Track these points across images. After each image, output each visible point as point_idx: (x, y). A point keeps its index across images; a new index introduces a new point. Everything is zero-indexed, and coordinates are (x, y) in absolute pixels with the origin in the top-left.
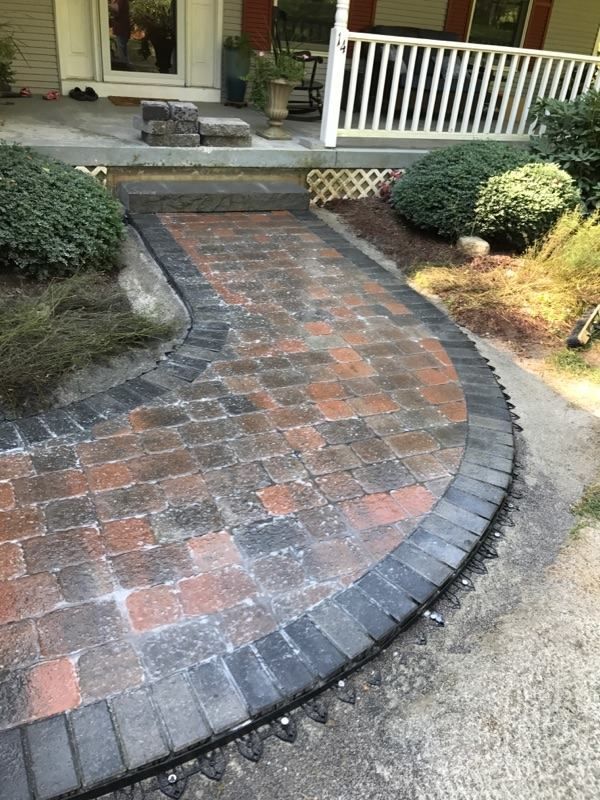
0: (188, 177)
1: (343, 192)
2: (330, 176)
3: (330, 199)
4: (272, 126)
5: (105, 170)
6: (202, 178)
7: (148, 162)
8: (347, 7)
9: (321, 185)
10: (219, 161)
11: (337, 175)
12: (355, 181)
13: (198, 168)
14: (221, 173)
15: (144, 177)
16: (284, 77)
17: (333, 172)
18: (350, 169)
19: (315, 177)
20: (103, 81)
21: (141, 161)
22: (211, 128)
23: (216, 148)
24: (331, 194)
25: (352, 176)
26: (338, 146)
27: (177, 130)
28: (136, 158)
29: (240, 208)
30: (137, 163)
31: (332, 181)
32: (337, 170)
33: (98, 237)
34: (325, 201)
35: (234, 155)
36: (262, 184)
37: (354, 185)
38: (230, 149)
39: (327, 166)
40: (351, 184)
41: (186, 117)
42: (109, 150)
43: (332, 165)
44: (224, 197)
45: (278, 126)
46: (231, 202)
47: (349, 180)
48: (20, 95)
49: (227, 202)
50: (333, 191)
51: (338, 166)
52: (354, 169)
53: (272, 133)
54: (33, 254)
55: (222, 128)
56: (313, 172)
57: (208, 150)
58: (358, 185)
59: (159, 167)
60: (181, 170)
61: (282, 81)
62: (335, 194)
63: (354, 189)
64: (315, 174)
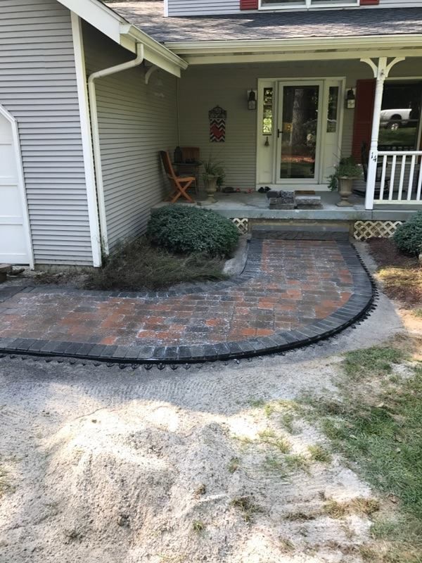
0: (288, 224)
1: (378, 233)
2: (369, 225)
3: (370, 237)
4: (342, 200)
5: (247, 220)
6: (294, 224)
7: (267, 217)
8: (377, 140)
9: (364, 229)
10: (303, 216)
11: (374, 224)
12: (385, 228)
13: (292, 219)
14: (305, 222)
15: (265, 224)
16: (346, 175)
17: (371, 223)
18: (382, 221)
19: (359, 225)
20: (275, 184)
21: (264, 216)
22: (300, 201)
23: (301, 210)
24: (370, 234)
25: (384, 225)
26: (374, 209)
27: (283, 202)
28: (262, 215)
29: (308, 238)
30: (262, 217)
31: (371, 227)
32: (374, 221)
33: (218, 242)
34: (367, 238)
35: (312, 214)
36: (325, 228)
37: (385, 230)
38: (309, 210)
39: (366, 219)
40: (383, 229)
41: (288, 196)
42: (249, 211)
43: (370, 219)
44: (299, 232)
45: (346, 200)
46: (303, 235)
47: (381, 227)
48: (236, 192)
49: (300, 235)
50: (371, 233)
51: (373, 219)
52: (385, 221)
53: (342, 203)
54: (189, 245)
55: (306, 200)
56: (358, 222)
57: (297, 211)
58: (388, 230)
59: (273, 219)
60: (284, 220)
61: (345, 178)
62: (372, 234)
63: (385, 232)
64: (359, 224)
